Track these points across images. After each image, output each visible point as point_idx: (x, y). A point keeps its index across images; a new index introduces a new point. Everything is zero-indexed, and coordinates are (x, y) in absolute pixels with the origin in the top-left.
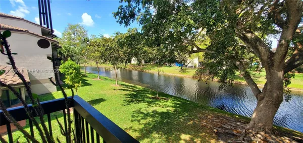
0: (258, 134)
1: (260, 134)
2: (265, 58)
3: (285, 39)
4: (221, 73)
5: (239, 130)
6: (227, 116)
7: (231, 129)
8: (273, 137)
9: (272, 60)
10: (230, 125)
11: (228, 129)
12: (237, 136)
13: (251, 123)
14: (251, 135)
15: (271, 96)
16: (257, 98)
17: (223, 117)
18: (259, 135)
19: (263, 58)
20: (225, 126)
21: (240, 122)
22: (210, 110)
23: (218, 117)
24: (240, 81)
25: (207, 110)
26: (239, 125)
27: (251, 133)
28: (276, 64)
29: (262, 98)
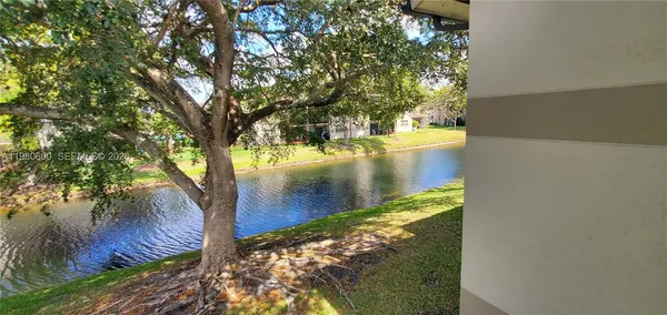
0: (220, 273)
1: (225, 271)
2: (197, 123)
3: (222, 88)
4: (85, 173)
5: (189, 288)
6: (146, 275)
7: (174, 298)
8: (243, 262)
9: (209, 128)
10: (167, 291)
11: (165, 303)
12: (189, 304)
13: (205, 258)
14: (214, 281)
15: (222, 194)
16: (200, 205)
17: (139, 284)
18: (225, 275)
19: (193, 124)
20: (156, 302)
21: (182, 270)
22: (90, 286)
23: (127, 291)
24: (141, 181)
25: (80, 292)
26: (184, 280)
27: (211, 278)
28: (217, 134)
29: (210, 204)
